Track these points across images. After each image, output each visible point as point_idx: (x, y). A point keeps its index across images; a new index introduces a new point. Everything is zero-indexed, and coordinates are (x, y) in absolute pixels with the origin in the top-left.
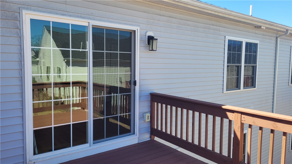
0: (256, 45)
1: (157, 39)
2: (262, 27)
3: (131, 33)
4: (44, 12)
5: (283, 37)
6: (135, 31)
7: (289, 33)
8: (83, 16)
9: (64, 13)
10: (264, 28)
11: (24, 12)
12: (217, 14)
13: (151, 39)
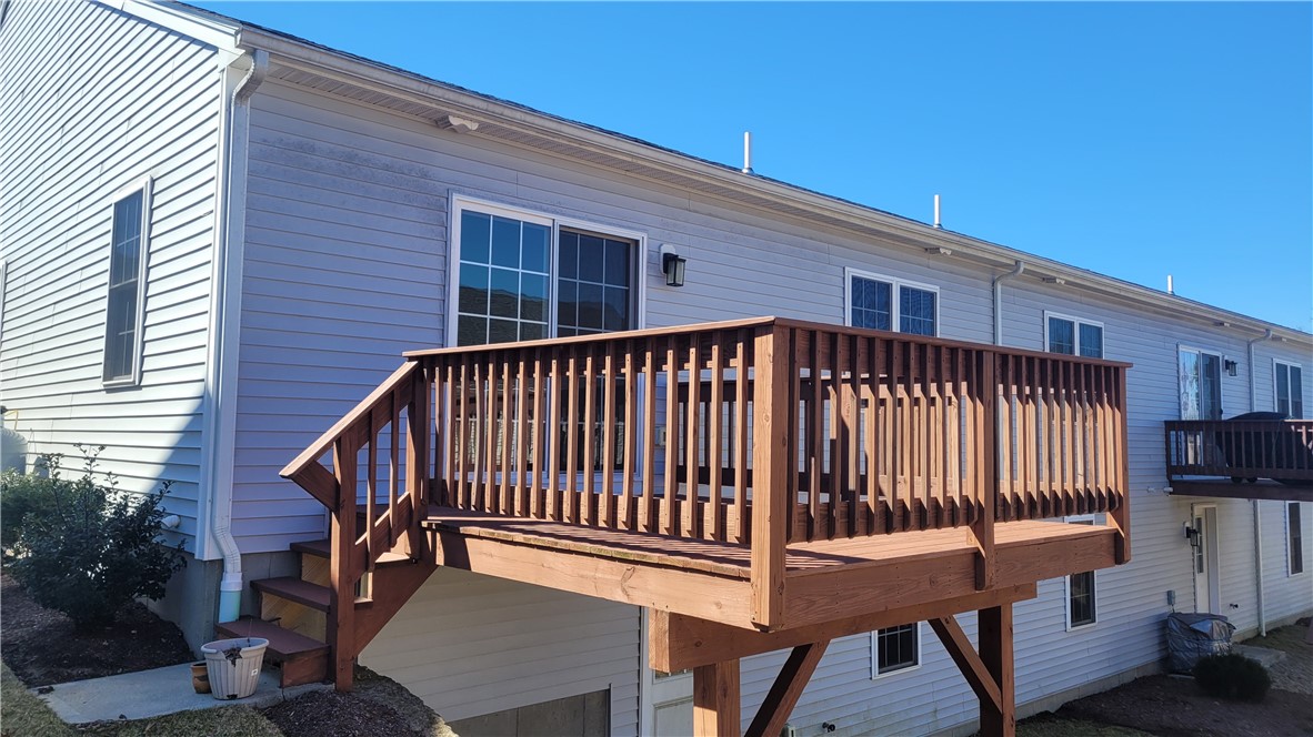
0: (932, 296)
1: (684, 261)
2: (942, 251)
3: (628, 245)
4: (483, 198)
5: (1010, 280)
6: (637, 242)
7: (1022, 269)
8: (545, 206)
9: (514, 200)
10: (949, 253)
11: (455, 197)
12: (817, 211)
13: (670, 262)
